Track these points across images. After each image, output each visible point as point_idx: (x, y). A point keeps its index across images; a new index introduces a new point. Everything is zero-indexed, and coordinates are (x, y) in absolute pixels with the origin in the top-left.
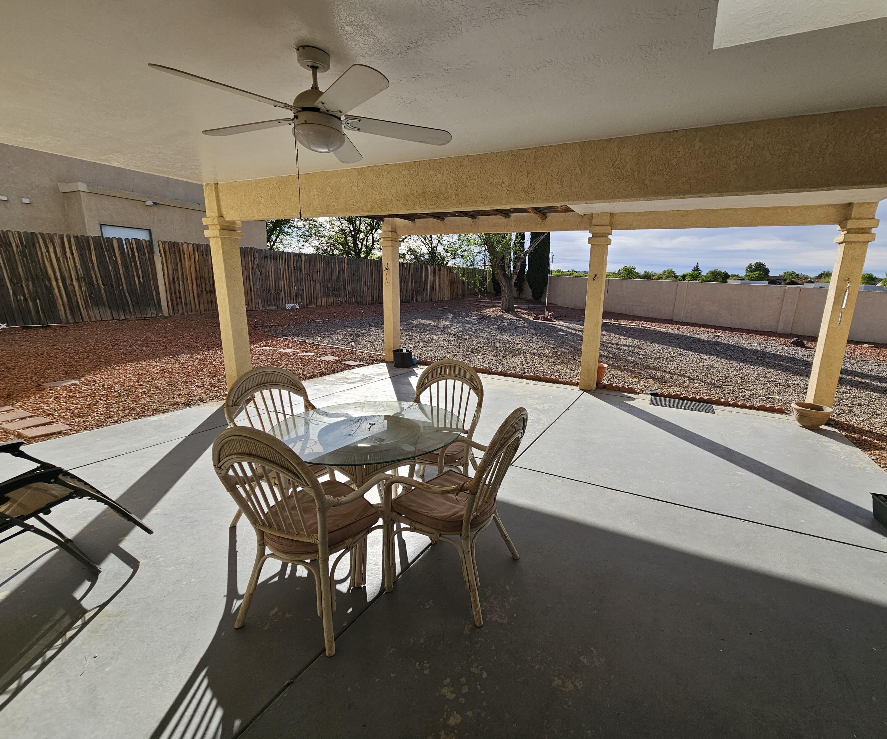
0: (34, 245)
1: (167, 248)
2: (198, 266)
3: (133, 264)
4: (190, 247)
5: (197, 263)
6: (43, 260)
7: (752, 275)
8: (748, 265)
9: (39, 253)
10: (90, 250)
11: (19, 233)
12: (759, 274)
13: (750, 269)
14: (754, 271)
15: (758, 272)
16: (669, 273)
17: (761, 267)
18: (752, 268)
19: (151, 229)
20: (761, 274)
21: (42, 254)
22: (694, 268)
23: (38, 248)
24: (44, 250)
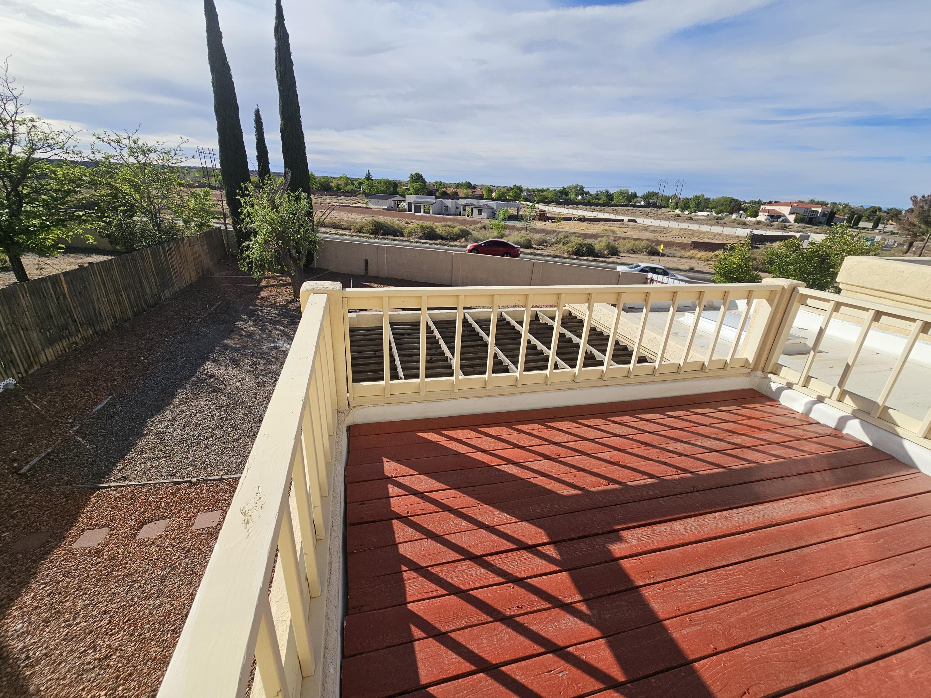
7: (415, 185)
14: (416, 181)
15: (419, 183)
16: (346, 180)
17: (420, 177)
18: (413, 178)
20: (422, 185)
22: (367, 175)
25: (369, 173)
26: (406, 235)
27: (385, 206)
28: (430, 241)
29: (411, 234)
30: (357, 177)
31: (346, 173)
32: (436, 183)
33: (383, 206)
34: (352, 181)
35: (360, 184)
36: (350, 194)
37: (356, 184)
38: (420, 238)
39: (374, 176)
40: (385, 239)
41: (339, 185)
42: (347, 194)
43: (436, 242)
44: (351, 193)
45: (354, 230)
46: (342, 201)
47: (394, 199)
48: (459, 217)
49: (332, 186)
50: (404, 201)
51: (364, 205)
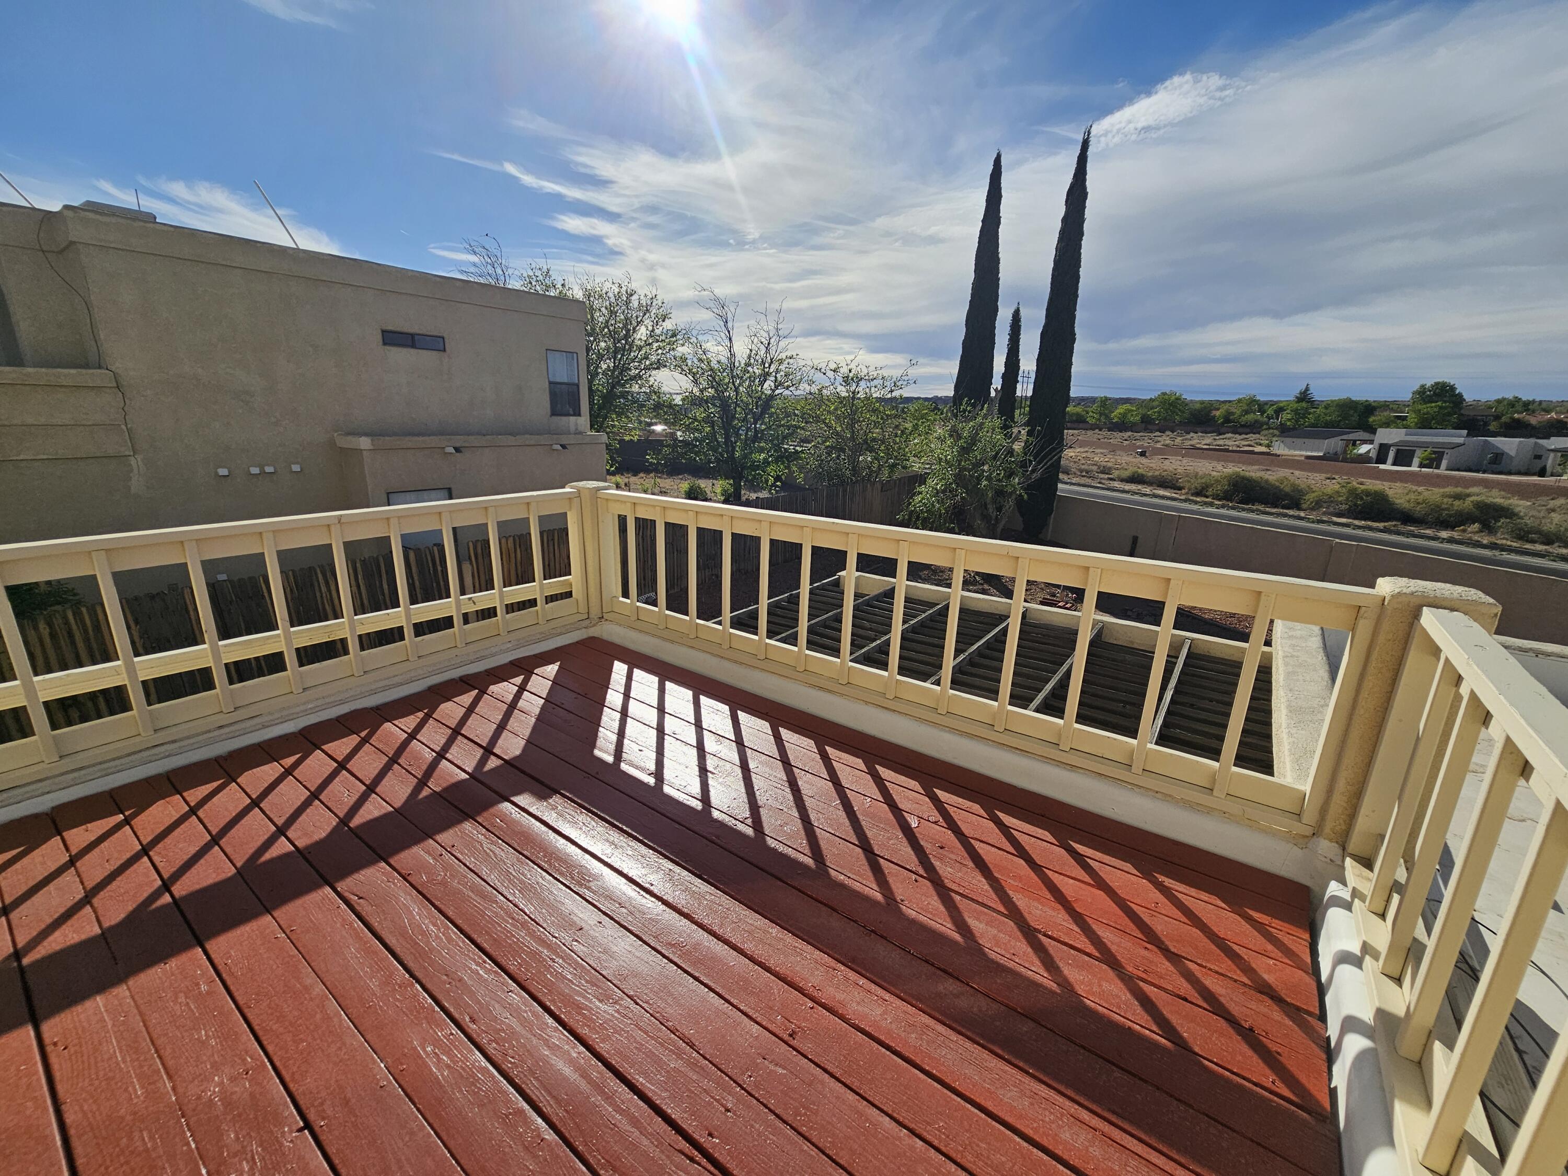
0: (312, 585)
1: (479, 551)
2: (519, 567)
3: (435, 585)
4: (511, 540)
5: (519, 564)
6: (323, 603)
7: (1425, 408)
8: (1416, 387)
9: (318, 594)
10: (381, 576)
11: (293, 571)
12: (1441, 408)
13: (1425, 395)
14: (1430, 400)
15: (1440, 403)
16: (1248, 405)
17: (1447, 391)
18: (1424, 393)
19: (452, 486)
20: (1445, 408)
21: (322, 596)
22: (1301, 393)
23: (317, 588)
24: (324, 589)
25: (1307, 389)
26: (1304, 506)
27: (1319, 451)
28: (1357, 522)
29: (1318, 504)
30: (1275, 399)
31: (1253, 393)
32: (1499, 402)
33: (1306, 450)
34: (1262, 407)
35: (1279, 411)
36: (1248, 430)
37: (1270, 411)
38: (1340, 515)
39: (1318, 395)
40: (1244, 510)
41: (1230, 413)
42: (1240, 430)
43: (1375, 525)
44: (1254, 428)
45: (1189, 489)
46: (1221, 442)
47: (1345, 437)
48: (1535, 479)
49: (1215, 416)
50: (1371, 442)
51: (1263, 449)
